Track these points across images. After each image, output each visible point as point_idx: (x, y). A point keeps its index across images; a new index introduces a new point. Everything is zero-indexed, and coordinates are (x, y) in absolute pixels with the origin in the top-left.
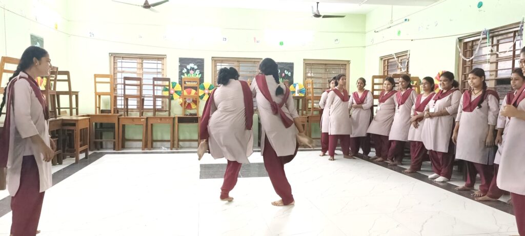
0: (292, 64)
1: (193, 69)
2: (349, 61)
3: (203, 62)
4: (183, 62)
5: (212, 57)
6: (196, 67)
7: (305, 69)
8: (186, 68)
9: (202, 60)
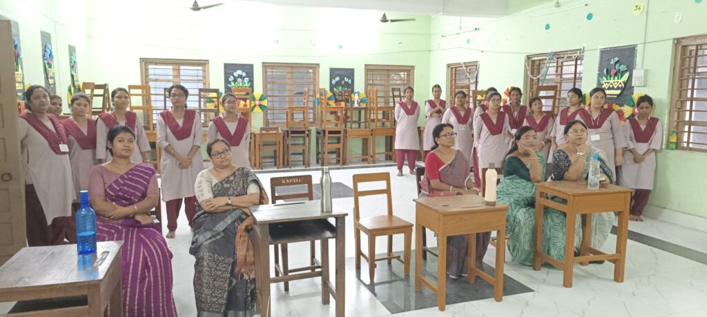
0: (352, 70)
1: (240, 76)
2: (413, 67)
3: (253, 69)
4: (229, 68)
5: (263, 63)
6: (244, 74)
7: (366, 75)
8: (233, 76)
9: (252, 66)
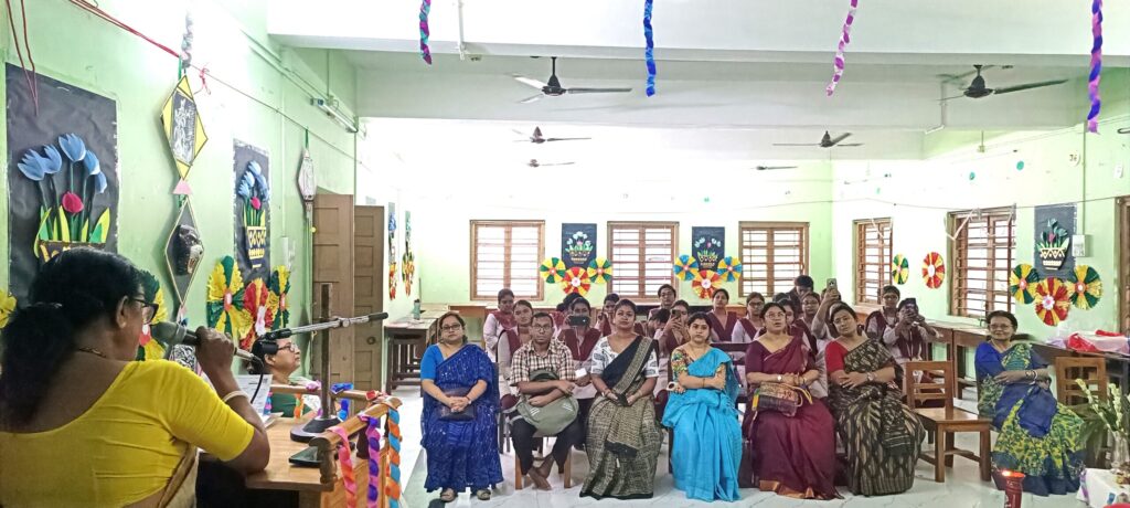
0: (722, 229)
3: (596, 229)
4: (568, 229)
5: (608, 222)
7: (740, 235)
9: (595, 226)
